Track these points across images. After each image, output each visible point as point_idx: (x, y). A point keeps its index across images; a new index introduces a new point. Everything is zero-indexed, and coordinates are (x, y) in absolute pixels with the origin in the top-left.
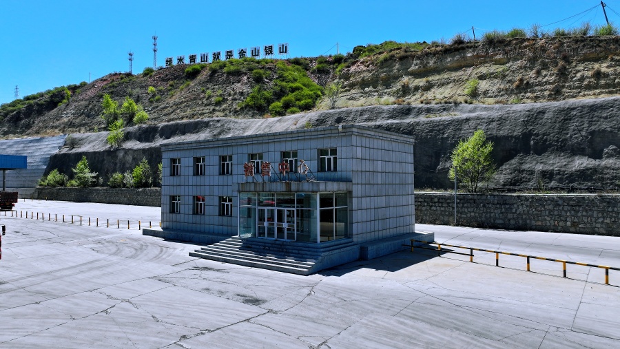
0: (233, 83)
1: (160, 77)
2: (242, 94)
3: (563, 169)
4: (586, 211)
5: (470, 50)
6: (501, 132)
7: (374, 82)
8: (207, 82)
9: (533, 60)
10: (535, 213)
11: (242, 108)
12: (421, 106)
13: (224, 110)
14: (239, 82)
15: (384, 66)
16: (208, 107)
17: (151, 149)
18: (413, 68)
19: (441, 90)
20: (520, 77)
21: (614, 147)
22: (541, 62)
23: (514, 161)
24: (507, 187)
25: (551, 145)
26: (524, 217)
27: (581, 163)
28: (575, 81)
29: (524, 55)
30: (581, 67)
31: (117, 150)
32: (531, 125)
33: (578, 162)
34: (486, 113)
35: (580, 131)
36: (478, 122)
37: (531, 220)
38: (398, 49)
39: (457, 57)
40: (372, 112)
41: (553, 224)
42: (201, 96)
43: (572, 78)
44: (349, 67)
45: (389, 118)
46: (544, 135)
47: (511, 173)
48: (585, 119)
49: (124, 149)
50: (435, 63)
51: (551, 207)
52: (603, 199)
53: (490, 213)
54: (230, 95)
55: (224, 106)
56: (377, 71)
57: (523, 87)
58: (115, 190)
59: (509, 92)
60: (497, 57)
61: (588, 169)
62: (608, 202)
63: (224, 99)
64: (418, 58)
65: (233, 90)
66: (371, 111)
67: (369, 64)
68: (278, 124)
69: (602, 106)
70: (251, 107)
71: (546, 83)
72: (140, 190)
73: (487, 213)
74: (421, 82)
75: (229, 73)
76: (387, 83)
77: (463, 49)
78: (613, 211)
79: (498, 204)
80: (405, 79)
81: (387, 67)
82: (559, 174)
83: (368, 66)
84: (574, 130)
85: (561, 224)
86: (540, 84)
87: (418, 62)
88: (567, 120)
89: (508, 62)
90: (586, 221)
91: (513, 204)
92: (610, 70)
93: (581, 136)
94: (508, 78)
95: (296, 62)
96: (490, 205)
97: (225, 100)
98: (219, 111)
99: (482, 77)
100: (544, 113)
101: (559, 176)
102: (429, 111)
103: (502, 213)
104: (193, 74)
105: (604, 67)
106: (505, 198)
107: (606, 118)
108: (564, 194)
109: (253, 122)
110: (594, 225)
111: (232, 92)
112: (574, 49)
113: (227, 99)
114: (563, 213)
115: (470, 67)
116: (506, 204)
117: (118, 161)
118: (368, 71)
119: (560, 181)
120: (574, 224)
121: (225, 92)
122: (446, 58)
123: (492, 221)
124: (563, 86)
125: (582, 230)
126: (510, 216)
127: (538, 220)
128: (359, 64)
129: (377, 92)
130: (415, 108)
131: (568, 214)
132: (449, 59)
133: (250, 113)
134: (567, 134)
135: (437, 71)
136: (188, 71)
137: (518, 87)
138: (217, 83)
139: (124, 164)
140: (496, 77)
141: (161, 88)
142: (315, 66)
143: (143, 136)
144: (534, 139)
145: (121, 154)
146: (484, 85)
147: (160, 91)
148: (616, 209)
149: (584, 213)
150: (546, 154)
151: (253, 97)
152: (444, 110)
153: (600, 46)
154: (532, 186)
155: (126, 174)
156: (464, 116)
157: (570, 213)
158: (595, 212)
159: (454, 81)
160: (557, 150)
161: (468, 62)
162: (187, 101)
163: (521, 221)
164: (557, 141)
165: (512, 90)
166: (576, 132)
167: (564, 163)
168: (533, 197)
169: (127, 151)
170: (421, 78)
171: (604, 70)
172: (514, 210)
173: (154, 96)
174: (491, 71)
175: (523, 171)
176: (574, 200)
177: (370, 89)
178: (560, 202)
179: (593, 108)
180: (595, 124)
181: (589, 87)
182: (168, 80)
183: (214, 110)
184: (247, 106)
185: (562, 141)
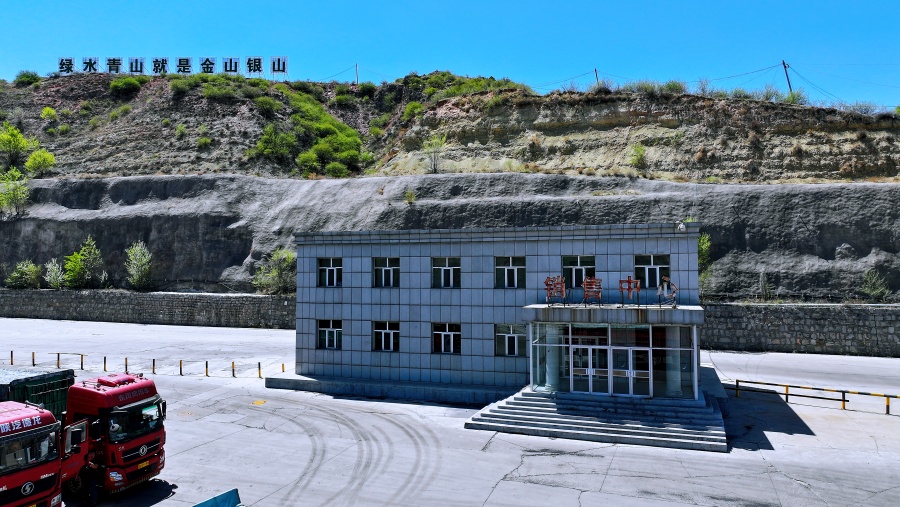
0: (224, 116)
1: (58, 91)
2: (245, 135)
3: (791, 272)
4: (833, 326)
5: (624, 104)
6: (706, 221)
7: (482, 135)
8: (170, 109)
9: (715, 127)
10: (771, 328)
11: (251, 159)
12: (581, 177)
13: (218, 160)
14: (234, 114)
15: (495, 113)
16: (185, 153)
17: (97, 221)
18: (540, 120)
19: (591, 155)
20: (700, 146)
21: (848, 246)
22: (726, 130)
23: (727, 259)
24: (721, 294)
25: (771, 240)
26: (757, 333)
27: (811, 264)
28: (774, 158)
29: (701, 118)
30: (776, 141)
31: (18, 219)
32: (743, 214)
33: (807, 263)
34: (679, 193)
35: (805, 224)
36: (672, 205)
37: (766, 337)
38: (512, 90)
39: (605, 112)
40: (509, 182)
41: (794, 342)
42: (165, 133)
43: (769, 154)
44: (434, 109)
45: (537, 192)
46: (762, 226)
47: (725, 276)
48: (811, 209)
49: (34, 219)
50: (574, 116)
51: (790, 321)
52: (851, 311)
53: (713, 328)
54: (222, 135)
55: (215, 154)
56: (484, 120)
57: (708, 161)
58: (23, 294)
59: (689, 166)
60: (664, 117)
61: (822, 272)
62: (858, 315)
63: (213, 140)
64: (547, 107)
65: (228, 128)
66: (508, 180)
67: (470, 108)
68: (346, 191)
69: (828, 194)
70: (267, 158)
71: (738, 158)
72: (85, 292)
73: (708, 329)
74: (559, 141)
75: (212, 99)
76: (504, 137)
77: (613, 101)
78: (864, 326)
79: (721, 316)
80: (531, 136)
81: (499, 115)
82: (786, 277)
83: (468, 111)
84: (799, 223)
85: (804, 342)
86: (730, 158)
87: (549, 112)
88: (788, 209)
89: (680, 125)
90: (834, 337)
91: (742, 317)
92: (812, 149)
93: (808, 230)
94: (685, 147)
95: (302, 88)
96: (712, 319)
97: (215, 144)
98: (209, 161)
99: (648, 143)
100: (758, 198)
101: (787, 281)
102: (595, 185)
103: (729, 329)
104: (128, 93)
105: (803, 143)
106: (730, 309)
107: (834, 209)
108: (800, 304)
109: (291, 184)
110: (844, 342)
111: (226, 132)
112: (765, 118)
113: (219, 143)
114: (806, 328)
115: (625, 126)
116: (732, 317)
117: (19, 240)
118: (469, 118)
119: (789, 286)
120: (820, 342)
121: (211, 128)
122: (589, 111)
123: (716, 340)
124: (760, 164)
125: (829, 349)
126: (739, 333)
127: (776, 338)
128: (450, 105)
129: (488, 150)
130: (573, 180)
131: (812, 329)
132: (594, 113)
133: (268, 167)
134: (791, 227)
135: (579, 128)
136: (116, 87)
137: (701, 160)
138: (190, 112)
139: (36, 246)
140: (667, 144)
141: (65, 110)
142: (333, 97)
143: (73, 198)
144: (749, 232)
145: (27, 229)
146: (652, 154)
147: (65, 116)
148: (867, 323)
149: (831, 328)
150: (767, 251)
151: (267, 142)
152: (617, 185)
153: (795, 118)
154: (754, 292)
155: (49, 266)
156: (652, 196)
157: (815, 328)
158: (844, 328)
159: (606, 144)
160: (780, 247)
161: (621, 119)
162: (137, 139)
163: (753, 340)
164: (779, 236)
165: (694, 164)
166: (801, 224)
167: (791, 264)
168: (766, 308)
169: (41, 224)
170: (555, 135)
171: (804, 147)
172: (744, 326)
173: (53, 124)
174: (659, 135)
175: (740, 273)
176: (817, 312)
177: (475, 145)
178: (801, 315)
179: (819, 196)
180: (823, 217)
181: (791, 168)
182: (76, 98)
183: (199, 159)
184: (260, 155)
185: (785, 236)
